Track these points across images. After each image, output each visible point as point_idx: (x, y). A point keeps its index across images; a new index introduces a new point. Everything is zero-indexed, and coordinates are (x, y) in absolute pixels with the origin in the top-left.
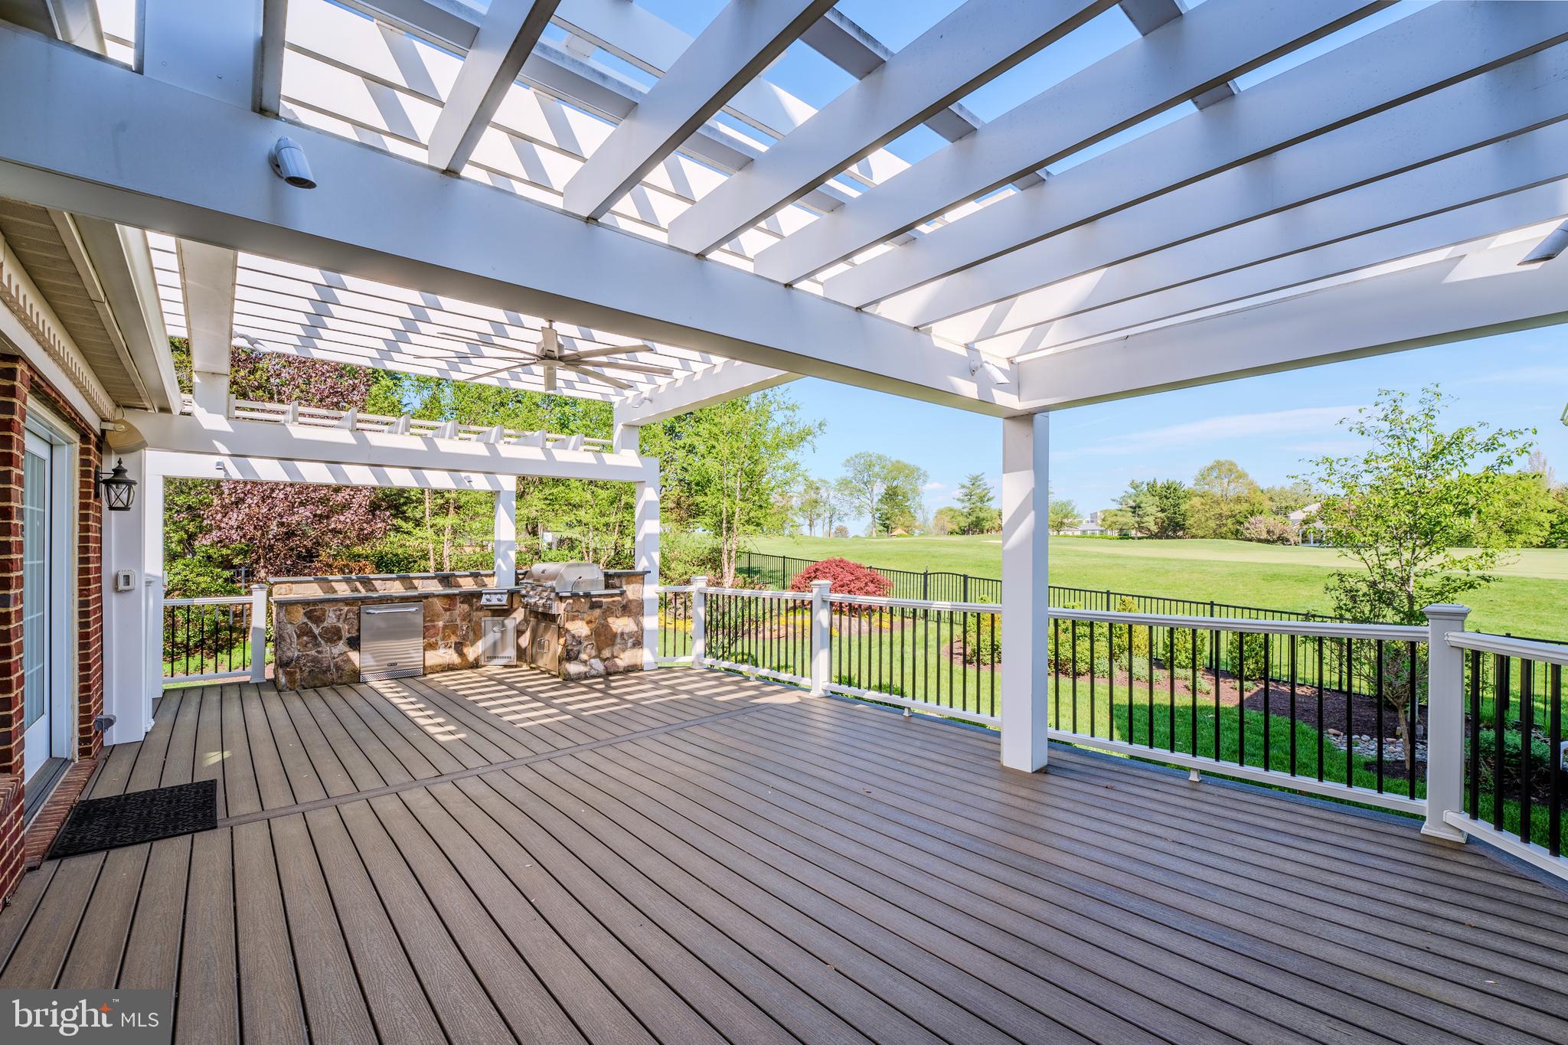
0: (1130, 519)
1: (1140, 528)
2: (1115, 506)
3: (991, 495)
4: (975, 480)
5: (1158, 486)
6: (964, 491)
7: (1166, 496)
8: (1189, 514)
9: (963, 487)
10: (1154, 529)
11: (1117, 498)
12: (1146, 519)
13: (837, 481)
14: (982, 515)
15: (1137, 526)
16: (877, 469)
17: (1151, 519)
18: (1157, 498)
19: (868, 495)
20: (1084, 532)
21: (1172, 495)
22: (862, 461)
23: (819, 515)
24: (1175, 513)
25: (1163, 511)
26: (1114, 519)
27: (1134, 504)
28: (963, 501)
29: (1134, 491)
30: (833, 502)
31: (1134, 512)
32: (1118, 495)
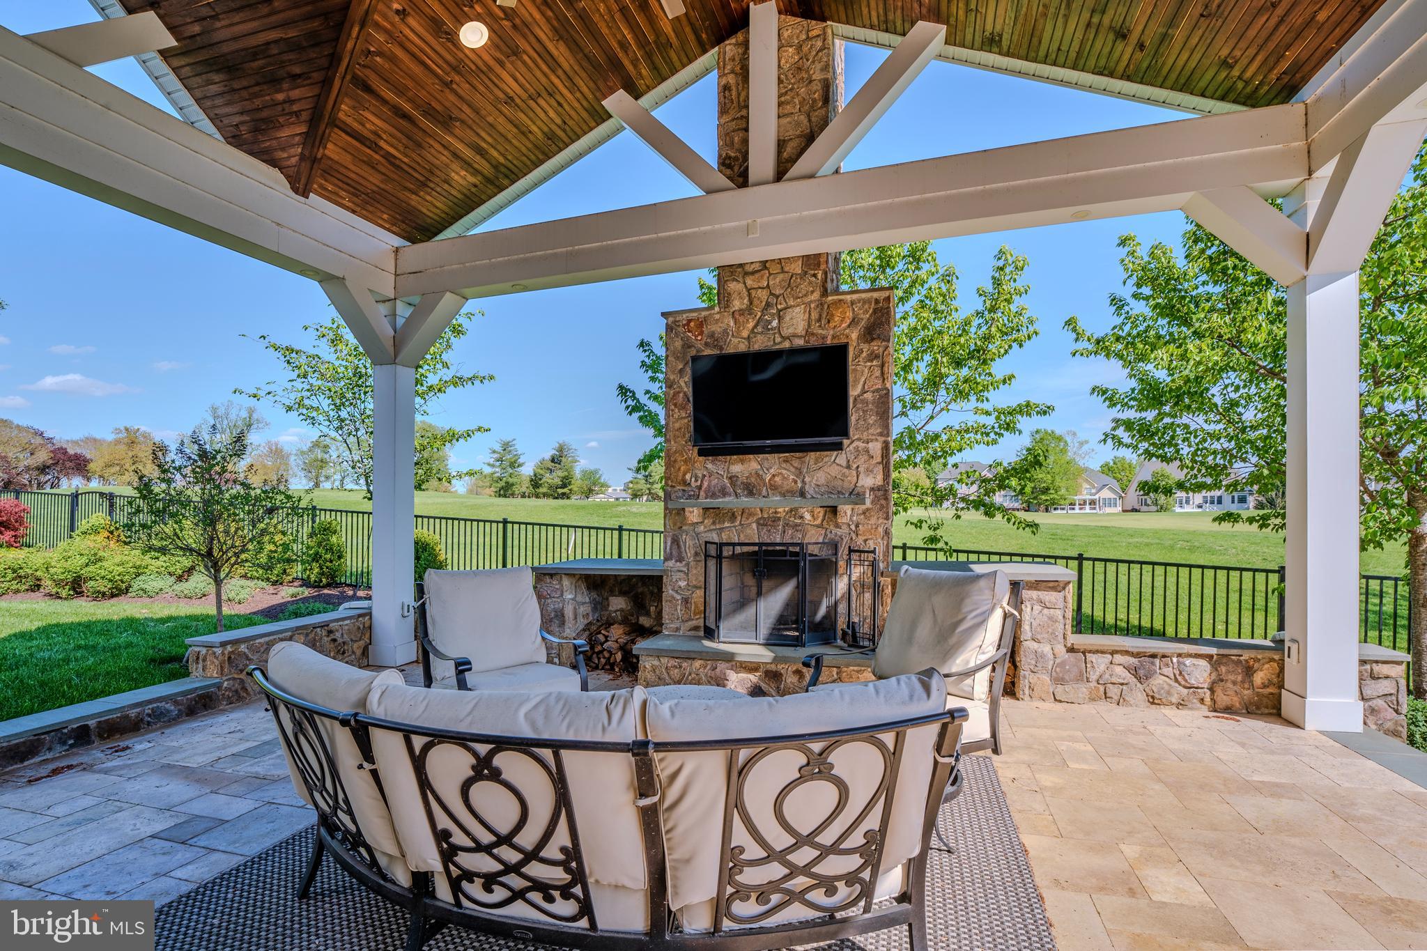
3: (521, 461)
4: (506, 446)
6: (496, 456)
9: (494, 452)
14: (511, 480)
20: (617, 499)
28: (493, 466)
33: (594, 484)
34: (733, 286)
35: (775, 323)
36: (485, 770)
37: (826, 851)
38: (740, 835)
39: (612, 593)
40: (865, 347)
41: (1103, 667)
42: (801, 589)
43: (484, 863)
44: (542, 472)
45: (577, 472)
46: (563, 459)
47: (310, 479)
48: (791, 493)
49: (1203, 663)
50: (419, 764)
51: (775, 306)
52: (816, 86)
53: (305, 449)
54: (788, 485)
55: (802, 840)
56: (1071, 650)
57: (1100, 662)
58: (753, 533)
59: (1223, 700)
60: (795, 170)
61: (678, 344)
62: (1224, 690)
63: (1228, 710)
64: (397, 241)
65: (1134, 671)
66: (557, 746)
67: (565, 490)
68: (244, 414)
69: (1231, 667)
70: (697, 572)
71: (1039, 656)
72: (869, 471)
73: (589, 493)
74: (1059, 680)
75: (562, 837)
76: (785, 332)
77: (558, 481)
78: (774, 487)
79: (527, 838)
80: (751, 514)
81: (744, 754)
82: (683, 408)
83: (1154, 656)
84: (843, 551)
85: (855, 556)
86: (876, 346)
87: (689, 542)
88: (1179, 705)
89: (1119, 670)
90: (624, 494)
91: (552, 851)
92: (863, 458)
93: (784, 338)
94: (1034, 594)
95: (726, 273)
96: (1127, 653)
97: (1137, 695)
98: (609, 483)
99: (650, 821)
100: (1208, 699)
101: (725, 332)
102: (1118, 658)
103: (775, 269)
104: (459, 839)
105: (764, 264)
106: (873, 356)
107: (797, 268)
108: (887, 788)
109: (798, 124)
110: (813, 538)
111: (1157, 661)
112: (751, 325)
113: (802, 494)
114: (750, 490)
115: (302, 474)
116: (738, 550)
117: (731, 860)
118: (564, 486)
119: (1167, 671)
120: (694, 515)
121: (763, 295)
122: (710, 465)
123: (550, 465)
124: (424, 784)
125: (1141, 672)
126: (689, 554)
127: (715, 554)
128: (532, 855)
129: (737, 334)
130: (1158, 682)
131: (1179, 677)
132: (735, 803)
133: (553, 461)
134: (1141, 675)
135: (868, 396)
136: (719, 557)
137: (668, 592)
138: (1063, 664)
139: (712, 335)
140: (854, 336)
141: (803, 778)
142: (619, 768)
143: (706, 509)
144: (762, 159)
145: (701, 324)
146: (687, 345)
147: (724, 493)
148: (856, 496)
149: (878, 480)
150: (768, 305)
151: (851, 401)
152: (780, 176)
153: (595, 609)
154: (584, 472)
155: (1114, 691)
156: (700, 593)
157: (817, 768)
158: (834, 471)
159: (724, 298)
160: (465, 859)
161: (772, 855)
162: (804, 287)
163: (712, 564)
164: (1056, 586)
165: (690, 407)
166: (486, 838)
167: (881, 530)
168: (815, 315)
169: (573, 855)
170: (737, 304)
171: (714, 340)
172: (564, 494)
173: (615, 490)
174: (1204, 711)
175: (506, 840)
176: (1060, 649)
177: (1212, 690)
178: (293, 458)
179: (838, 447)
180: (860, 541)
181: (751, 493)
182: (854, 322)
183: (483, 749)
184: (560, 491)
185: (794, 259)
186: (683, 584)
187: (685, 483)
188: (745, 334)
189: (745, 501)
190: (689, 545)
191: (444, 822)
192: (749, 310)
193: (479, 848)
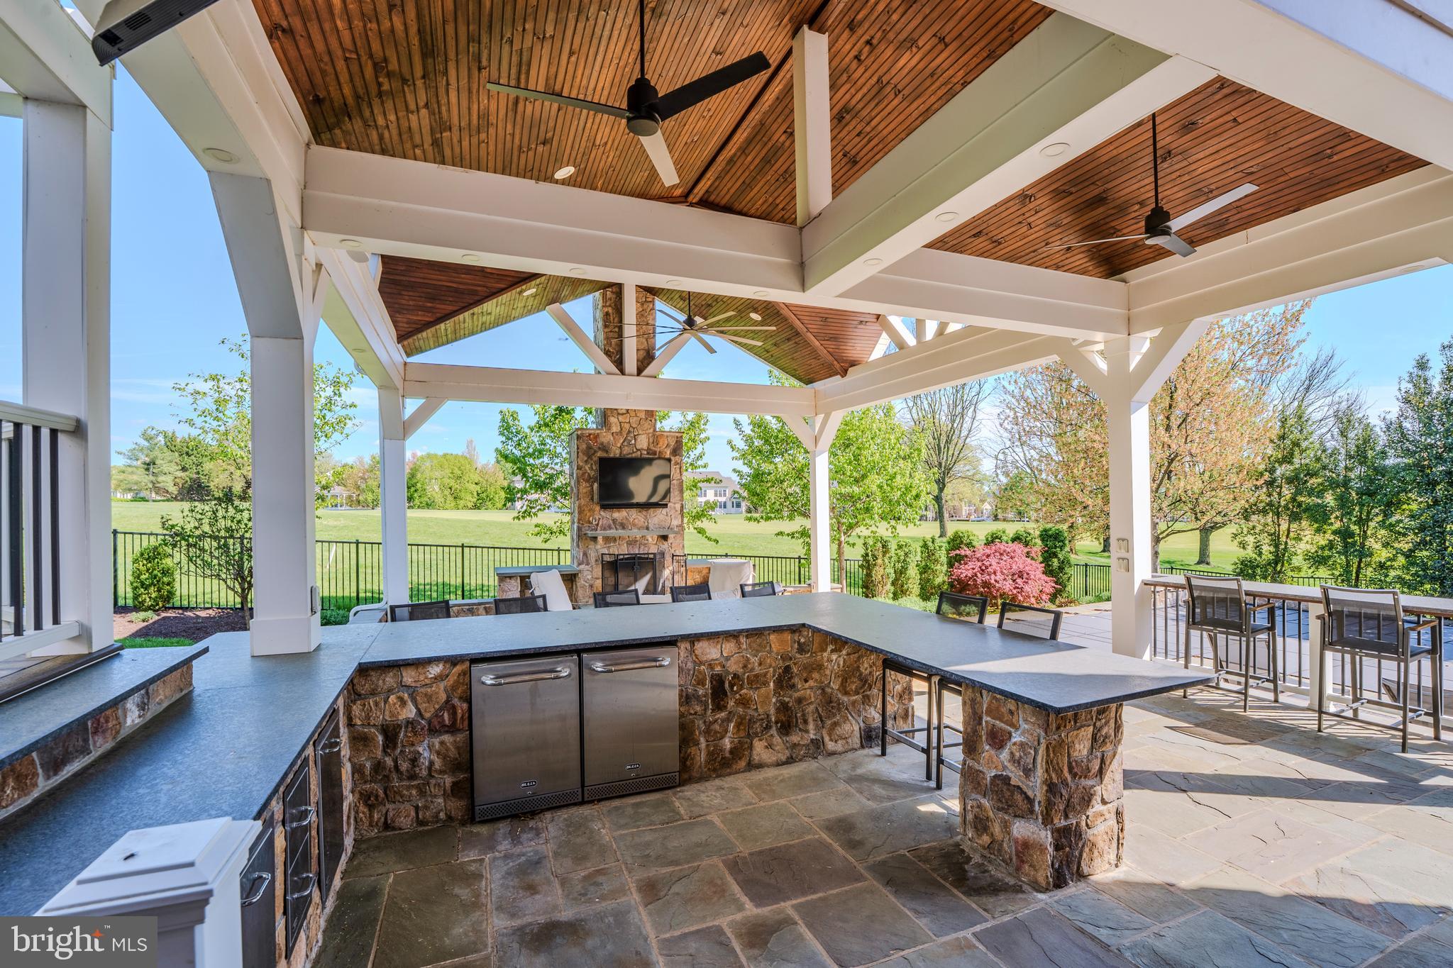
0: (141, 477)
1: (157, 490)
5: (178, 440)
7: (187, 454)
8: (214, 474)
10: (174, 490)
11: (124, 451)
12: (161, 478)
15: (151, 486)
17: (169, 479)
18: (177, 454)
21: (195, 452)
24: (198, 473)
25: (184, 469)
26: (122, 476)
27: (148, 460)
29: (146, 444)
31: (147, 470)
34: (611, 419)
35: (633, 442)
40: (673, 458)
42: (654, 576)
48: (643, 528)
51: (632, 433)
54: (641, 524)
60: (643, 373)
61: (586, 446)
70: (597, 571)
72: (676, 518)
76: (638, 447)
78: (634, 525)
80: (624, 539)
82: (588, 481)
84: (667, 557)
85: (676, 558)
86: (677, 458)
87: (592, 555)
92: (672, 512)
93: (638, 450)
95: (609, 413)
101: (609, 443)
103: (633, 414)
105: (628, 411)
106: (676, 463)
107: (642, 415)
110: (653, 550)
112: (621, 441)
113: (647, 528)
114: (623, 526)
120: (601, 540)
121: (627, 426)
122: (602, 513)
126: (593, 561)
127: (605, 560)
129: (615, 445)
137: (581, 582)
139: (602, 444)
140: (668, 453)
143: (604, 537)
145: (596, 437)
146: (589, 448)
147: (610, 528)
149: (679, 522)
150: (629, 432)
152: (639, 372)
158: (662, 517)
159: (608, 424)
162: (646, 426)
167: (681, 545)
168: (651, 440)
170: (614, 429)
171: (604, 448)
179: (665, 506)
181: (624, 528)
182: (668, 445)
185: (641, 411)
186: (589, 577)
187: (589, 522)
188: (619, 445)
189: (621, 532)
192: (620, 433)
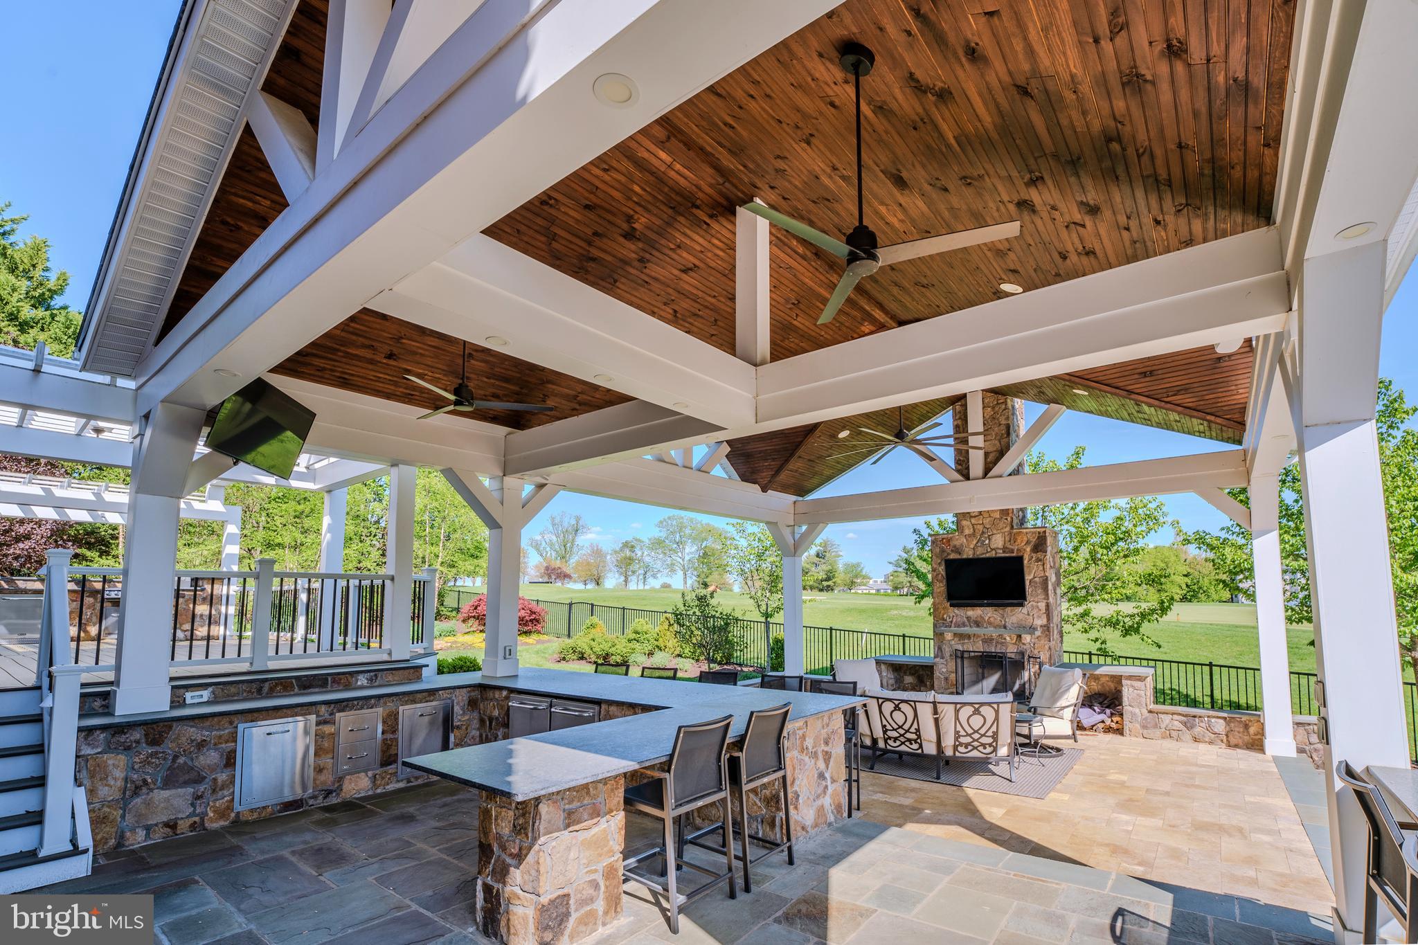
2: (891, 569)
13: (650, 540)
16: (688, 531)
19: (680, 554)
20: (878, 590)
22: (674, 523)
23: (634, 572)
30: (647, 559)
32: (894, 559)
33: (856, 577)
34: (964, 523)
35: (987, 542)
36: (897, 708)
37: (982, 736)
38: (959, 728)
39: (905, 673)
40: (1034, 555)
41: (1167, 721)
42: (1004, 675)
43: (895, 734)
44: (808, 566)
45: (840, 566)
46: (827, 554)
47: (621, 574)
48: (1000, 627)
49: (1222, 721)
50: (880, 707)
51: (986, 533)
52: (1003, 427)
53: (618, 549)
54: (998, 622)
55: (976, 732)
56: (1150, 712)
57: (1166, 719)
58: (979, 647)
59: (1233, 741)
60: (991, 474)
61: (938, 550)
62: (1233, 736)
63: (1236, 746)
64: (794, 498)
65: (1185, 724)
66: (915, 702)
67: (830, 583)
68: (573, 522)
69: (1236, 724)
70: (952, 665)
71: (1133, 714)
72: (1039, 617)
73: (851, 585)
74: (1145, 727)
75: (915, 726)
76: (993, 548)
77: (822, 575)
78: (990, 623)
79: (906, 727)
80: (979, 637)
81: (958, 706)
82: (941, 582)
83: (1195, 717)
84: (1026, 657)
85: (1032, 660)
86: (1040, 555)
87: (947, 649)
88: (1211, 743)
89: (1176, 723)
90: (885, 586)
91: (913, 730)
92: (1035, 611)
93: (992, 551)
94: (1129, 682)
95: (961, 517)
96: (1180, 714)
97: (1187, 736)
98: (871, 575)
99: (937, 721)
100: (1225, 740)
101: (962, 545)
102: (1175, 717)
103: (986, 515)
104: (889, 727)
105: (980, 513)
106: (1038, 560)
107: (997, 515)
108: (997, 719)
109: (995, 445)
110: (1011, 650)
111: (1197, 720)
112: (975, 542)
113: (1005, 627)
114: (978, 624)
115: (615, 569)
116: (972, 654)
117: (957, 735)
118: (828, 579)
119: (1201, 724)
120: (949, 636)
121: (981, 527)
122: (956, 610)
123: (816, 560)
124: (881, 712)
125: (1188, 725)
126: (947, 655)
127: (960, 656)
128: (907, 731)
129: (968, 546)
130: (1197, 730)
131: (1209, 728)
132: (957, 718)
133: (818, 556)
134: (1189, 727)
135: (1037, 579)
136: (962, 658)
137: (937, 674)
138: (1146, 719)
139: (955, 546)
140: (1028, 549)
141: (974, 714)
142: (929, 708)
143: (955, 634)
144: (977, 462)
145: (949, 541)
146: (943, 551)
147: (964, 625)
148: (1032, 630)
149: (1044, 621)
150: (983, 533)
151: (1027, 583)
152: (985, 475)
153: (896, 682)
154: (847, 566)
155: (1174, 734)
156: (954, 675)
157: (977, 712)
158: (1021, 616)
159: (960, 528)
160: (889, 733)
161: (968, 735)
162: (1001, 525)
163: (959, 661)
164: (1141, 679)
165: (945, 581)
166: (896, 727)
167: (1047, 647)
168: (1007, 539)
169: (918, 730)
170: (967, 532)
171: (957, 550)
172: (828, 586)
173: (876, 582)
174: (1224, 746)
175: (900, 727)
176: (1145, 711)
177: (1227, 735)
178: (608, 557)
179: (1022, 605)
180: (1036, 652)
181: (978, 626)
182: (1028, 542)
183: (897, 702)
184: (825, 583)
185: (995, 511)
186: (944, 670)
187: (943, 619)
188: (972, 546)
189: (975, 630)
190: (947, 651)
191: (885, 722)
192: (974, 535)
193: (894, 730)
